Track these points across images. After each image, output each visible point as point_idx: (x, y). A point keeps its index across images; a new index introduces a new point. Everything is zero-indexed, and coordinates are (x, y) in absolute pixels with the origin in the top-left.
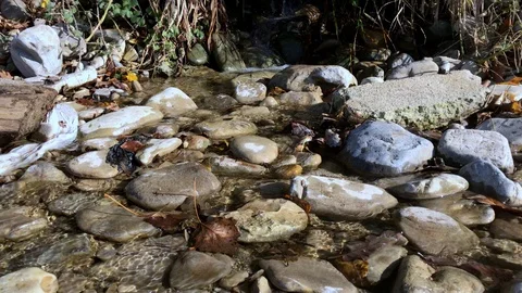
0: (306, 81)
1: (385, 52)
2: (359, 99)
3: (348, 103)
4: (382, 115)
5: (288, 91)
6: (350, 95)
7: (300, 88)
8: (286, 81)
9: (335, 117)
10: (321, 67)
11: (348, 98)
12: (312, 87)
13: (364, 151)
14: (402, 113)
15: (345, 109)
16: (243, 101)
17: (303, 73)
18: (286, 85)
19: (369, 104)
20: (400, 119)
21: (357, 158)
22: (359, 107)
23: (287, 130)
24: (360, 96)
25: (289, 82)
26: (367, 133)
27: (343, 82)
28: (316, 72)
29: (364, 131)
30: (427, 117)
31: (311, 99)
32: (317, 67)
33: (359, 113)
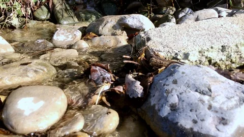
0: (114, 27)
1: (171, 9)
2: (160, 40)
3: (149, 44)
4: (186, 56)
5: (100, 35)
6: (151, 36)
7: (110, 33)
8: (98, 27)
9: (136, 60)
10: (126, 16)
11: (149, 39)
12: (119, 32)
13: (174, 108)
14: (206, 54)
15: (147, 51)
16: (58, 44)
17: (111, 21)
18: (98, 31)
19: (171, 45)
20: (204, 59)
21: (166, 119)
22: (161, 48)
23: (86, 75)
24: (161, 37)
25: (100, 28)
26: (175, 82)
27: (144, 27)
28: (122, 19)
29: (171, 79)
30: (229, 57)
31: (118, 42)
32: (123, 16)
33: (162, 55)
